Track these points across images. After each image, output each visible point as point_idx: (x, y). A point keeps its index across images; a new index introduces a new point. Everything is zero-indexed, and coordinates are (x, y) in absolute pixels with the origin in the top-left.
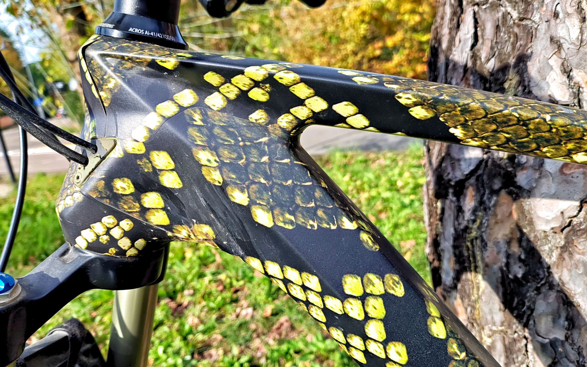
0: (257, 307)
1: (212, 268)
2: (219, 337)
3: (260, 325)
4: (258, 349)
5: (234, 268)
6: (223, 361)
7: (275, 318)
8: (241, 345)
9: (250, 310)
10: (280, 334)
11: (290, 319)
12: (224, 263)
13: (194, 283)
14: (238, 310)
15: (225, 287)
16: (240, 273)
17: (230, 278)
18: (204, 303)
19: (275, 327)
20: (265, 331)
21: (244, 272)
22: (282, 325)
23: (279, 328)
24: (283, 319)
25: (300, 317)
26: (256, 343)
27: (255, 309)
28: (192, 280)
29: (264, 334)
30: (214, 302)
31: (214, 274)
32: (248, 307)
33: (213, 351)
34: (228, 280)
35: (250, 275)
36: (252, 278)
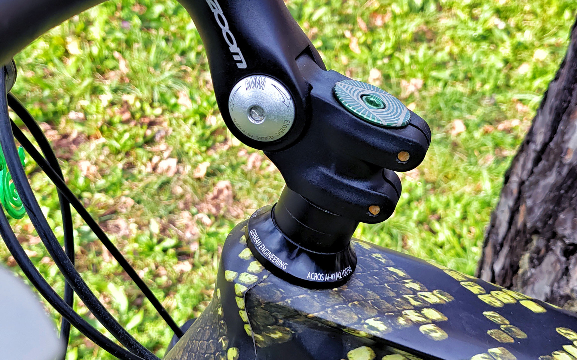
0: (184, 159)
1: (113, 79)
2: (130, 202)
3: (189, 188)
4: (187, 227)
5: (146, 84)
6: (136, 240)
7: (210, 181)
8: (161, 217)
9: (173, 162)
10: (218, 207)
11: (233, 186)
12: (131, 72)
13: (85, 103)
14: (155, 159)
15: (133, 116)
16: (157, 96)
17: (141, 101)
18: (102, 140)
19: (210, 195)
20: (197, 199)
21: (162, 95)
22: (220, 192)
23: (215, 198)
24: (222, 184)
25: (247, 184)
26: (184, 218)
27: (179, 162)
28: (82, 96)
29: (195, 204)
30: (117, 140)
31: (115, 91)
32: (170, 156)
33: (121, 222)
34: (138, 105)
35: (173, 101)
36: (175, 105)
